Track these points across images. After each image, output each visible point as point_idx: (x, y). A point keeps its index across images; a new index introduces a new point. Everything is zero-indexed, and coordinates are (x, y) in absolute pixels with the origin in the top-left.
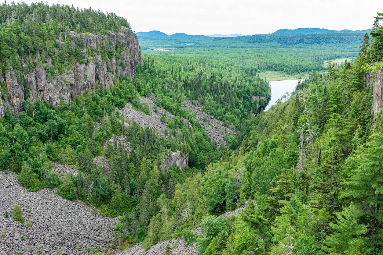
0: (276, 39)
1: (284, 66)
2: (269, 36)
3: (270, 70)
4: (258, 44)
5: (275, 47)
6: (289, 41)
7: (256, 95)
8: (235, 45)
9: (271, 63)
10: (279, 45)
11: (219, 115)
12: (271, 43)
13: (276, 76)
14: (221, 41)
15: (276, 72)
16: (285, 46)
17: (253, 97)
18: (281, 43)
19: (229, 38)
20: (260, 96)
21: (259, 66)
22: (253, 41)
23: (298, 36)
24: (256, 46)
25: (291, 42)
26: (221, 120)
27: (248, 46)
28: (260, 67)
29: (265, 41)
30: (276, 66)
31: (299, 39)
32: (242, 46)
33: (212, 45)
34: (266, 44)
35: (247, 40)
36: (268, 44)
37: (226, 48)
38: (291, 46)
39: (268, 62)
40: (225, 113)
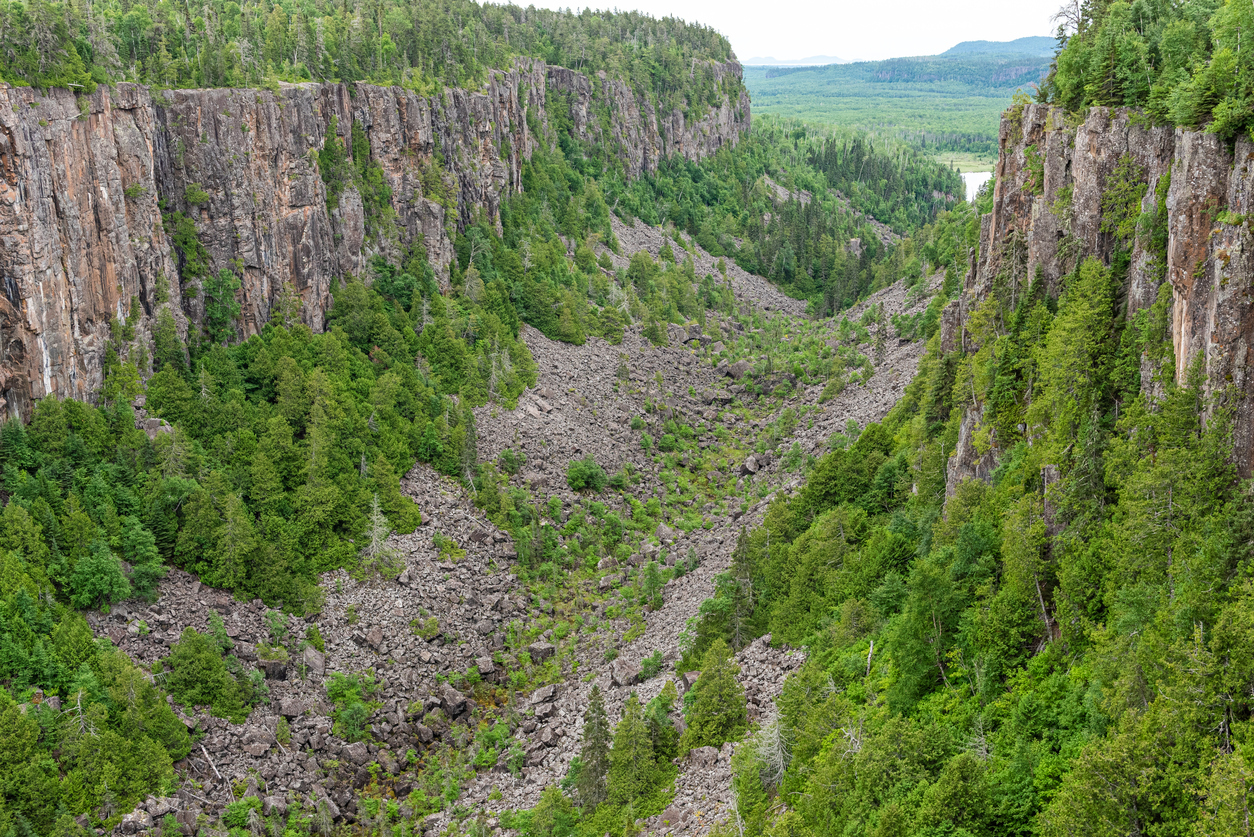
0: (955, 73)
1: (988, 138)
2: (935, 63)
3: (953, 150)
4: (904, 85)
5: (953, 94)
6: (994, 76)
7: (941, 191)
8: (836, 91)
9: (954, 132)
10: (965, 88)
11: (882, 213)
12: (943, 83)
13: (971, 163)
14: (791, 78)
15: (969, 156)
16: (983, 91)
17: (935, 194)
18: (972, 82)
19: (813, 68)
20: (947, 193)
21: (924, 141)
22: (888, 77)
23: (1021, 63)
24: (898, 92)
25: (1002, 78)
26: (886, 223)
27: (877, 92)
28: (928, 142)
29: (926, 77)
30: (969, 141)
31: (1025, 70)
32: (856, 91)
33: (768, 89)
34: (926, 86)
35: (869, 75)
36: (933, 87)
37: (813, 97)
38: (1001, 91)
39: (948, 130)
40: (893, 211)
